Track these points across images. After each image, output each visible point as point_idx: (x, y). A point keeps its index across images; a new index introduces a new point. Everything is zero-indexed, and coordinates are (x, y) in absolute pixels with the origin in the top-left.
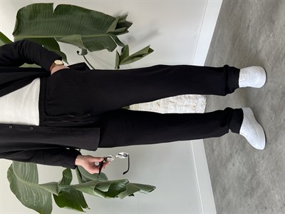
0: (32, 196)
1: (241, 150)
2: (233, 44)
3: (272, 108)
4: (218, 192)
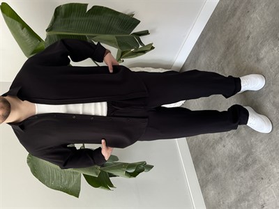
2: (228, 48)
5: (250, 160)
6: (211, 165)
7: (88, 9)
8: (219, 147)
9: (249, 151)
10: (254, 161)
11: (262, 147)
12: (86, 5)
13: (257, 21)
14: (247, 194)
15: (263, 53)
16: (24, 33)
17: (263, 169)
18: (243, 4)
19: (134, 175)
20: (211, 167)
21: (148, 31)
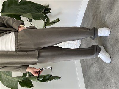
0: (9, 82)
1: (97, 62)
2: (94, 19)
3: (111, 45)
4: (86, 79)
5: (103, 75)
7: (19, 2)
8: (92, 68)
11: (107, 68)
15: (106, 19)
20: (89, 78)
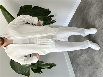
1: (86, 53)
5: (93, 62)
6: (78, 64)
7: (32, 7)
8: (81, 57)
9: (92, 58)
10: (94, 62)
11: (97, 56)
12: (32, 6)
13: (93, 11)
14: (92, 74)
15: (96, 22)
16: (9, 16)
17: (98, 65)
18: (88, 5)
19: (50, 68)
20: (78, 65)
21: (54, 15)
